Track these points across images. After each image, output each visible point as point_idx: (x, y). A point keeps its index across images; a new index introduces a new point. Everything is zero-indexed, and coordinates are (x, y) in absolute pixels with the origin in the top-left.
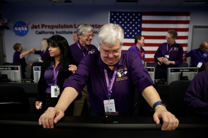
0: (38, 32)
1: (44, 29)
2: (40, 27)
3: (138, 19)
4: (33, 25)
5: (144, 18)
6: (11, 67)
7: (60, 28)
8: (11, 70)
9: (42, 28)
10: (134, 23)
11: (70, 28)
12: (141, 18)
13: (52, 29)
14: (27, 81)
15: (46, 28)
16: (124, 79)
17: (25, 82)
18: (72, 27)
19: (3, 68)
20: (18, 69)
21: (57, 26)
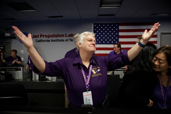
0: (38, 41)
1: (42, 38)
2: (39, 36)
3: (116, 28)
4: (34, 35)
5: (121, 28)
6: (16, 69)
7: (54, 37)
8: (15, 70)
9: (41, 37)
10: (112, 32)
11: (62, 37)
12: (118, 28)
13: (48, 38)
14: (28, 79)
15: (43, 37)
16: (98, 75)
17: (26, 80)
18: (64, 37)
19: (9, 69)
20: (20, 70)
21: (52, 36)
